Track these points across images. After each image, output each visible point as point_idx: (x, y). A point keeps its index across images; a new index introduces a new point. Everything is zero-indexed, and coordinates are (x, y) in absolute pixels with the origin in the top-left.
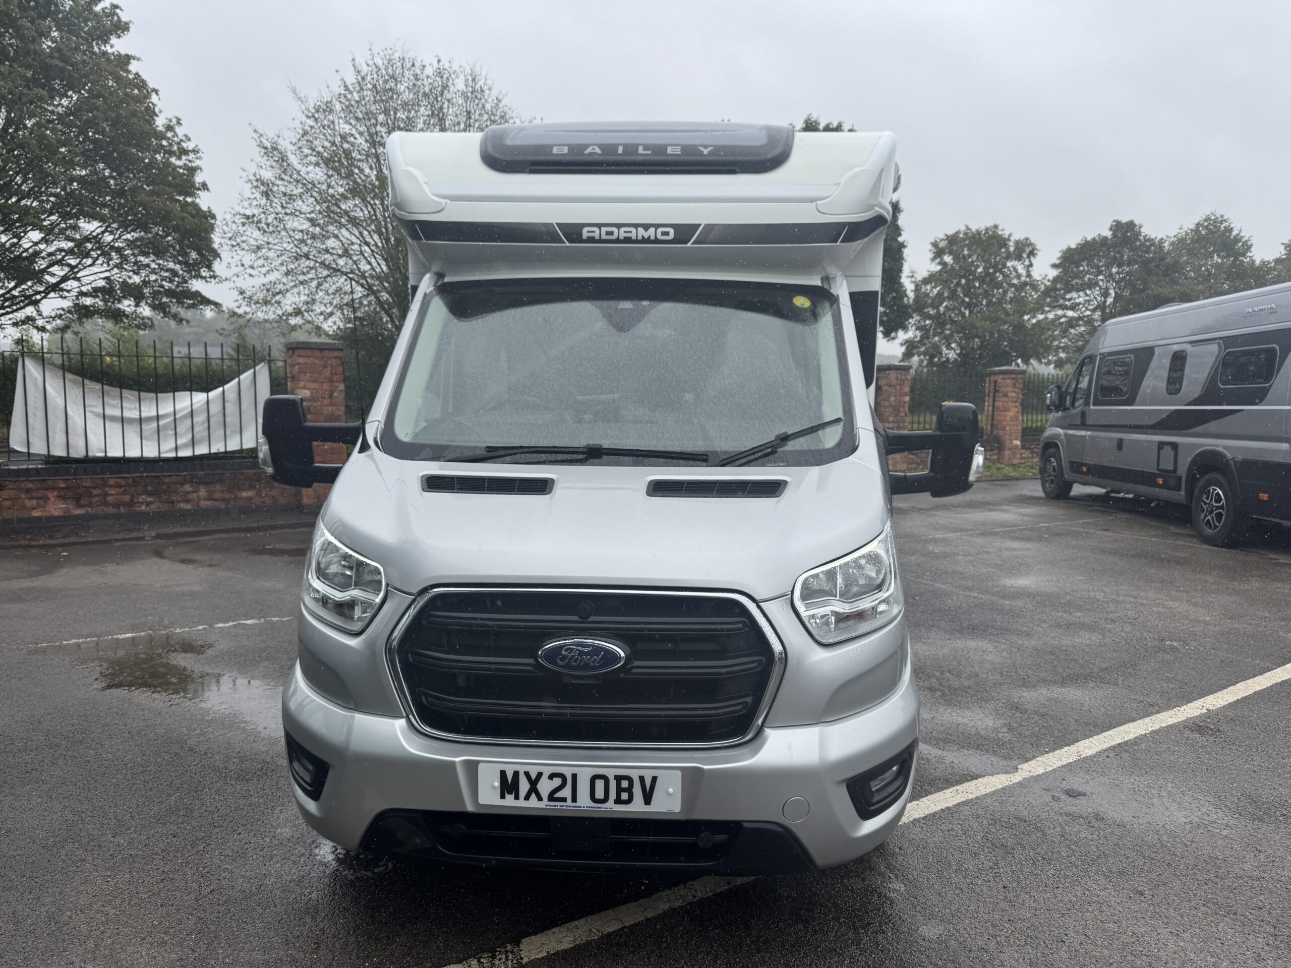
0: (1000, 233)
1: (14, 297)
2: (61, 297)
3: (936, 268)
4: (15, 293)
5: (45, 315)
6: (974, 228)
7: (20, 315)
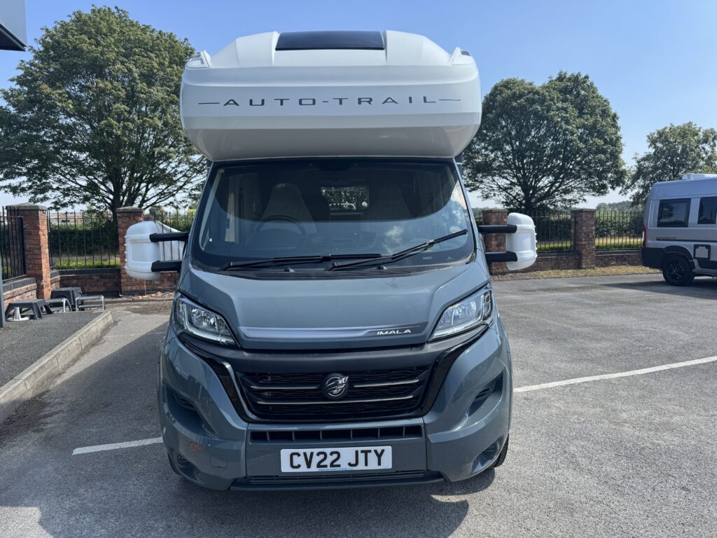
0: (694, 127)
1: (165, 193)
2: (184, 192)
3: (652, 151)
4: (165, 191)
5: (178, 200)
6: (676, 125)
7: (167, 202)
